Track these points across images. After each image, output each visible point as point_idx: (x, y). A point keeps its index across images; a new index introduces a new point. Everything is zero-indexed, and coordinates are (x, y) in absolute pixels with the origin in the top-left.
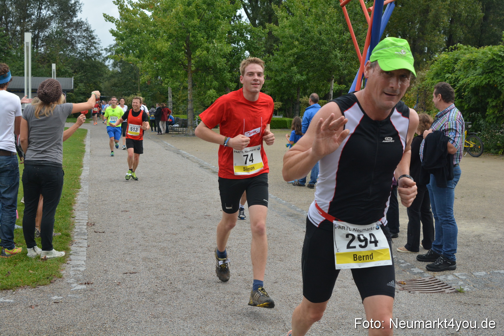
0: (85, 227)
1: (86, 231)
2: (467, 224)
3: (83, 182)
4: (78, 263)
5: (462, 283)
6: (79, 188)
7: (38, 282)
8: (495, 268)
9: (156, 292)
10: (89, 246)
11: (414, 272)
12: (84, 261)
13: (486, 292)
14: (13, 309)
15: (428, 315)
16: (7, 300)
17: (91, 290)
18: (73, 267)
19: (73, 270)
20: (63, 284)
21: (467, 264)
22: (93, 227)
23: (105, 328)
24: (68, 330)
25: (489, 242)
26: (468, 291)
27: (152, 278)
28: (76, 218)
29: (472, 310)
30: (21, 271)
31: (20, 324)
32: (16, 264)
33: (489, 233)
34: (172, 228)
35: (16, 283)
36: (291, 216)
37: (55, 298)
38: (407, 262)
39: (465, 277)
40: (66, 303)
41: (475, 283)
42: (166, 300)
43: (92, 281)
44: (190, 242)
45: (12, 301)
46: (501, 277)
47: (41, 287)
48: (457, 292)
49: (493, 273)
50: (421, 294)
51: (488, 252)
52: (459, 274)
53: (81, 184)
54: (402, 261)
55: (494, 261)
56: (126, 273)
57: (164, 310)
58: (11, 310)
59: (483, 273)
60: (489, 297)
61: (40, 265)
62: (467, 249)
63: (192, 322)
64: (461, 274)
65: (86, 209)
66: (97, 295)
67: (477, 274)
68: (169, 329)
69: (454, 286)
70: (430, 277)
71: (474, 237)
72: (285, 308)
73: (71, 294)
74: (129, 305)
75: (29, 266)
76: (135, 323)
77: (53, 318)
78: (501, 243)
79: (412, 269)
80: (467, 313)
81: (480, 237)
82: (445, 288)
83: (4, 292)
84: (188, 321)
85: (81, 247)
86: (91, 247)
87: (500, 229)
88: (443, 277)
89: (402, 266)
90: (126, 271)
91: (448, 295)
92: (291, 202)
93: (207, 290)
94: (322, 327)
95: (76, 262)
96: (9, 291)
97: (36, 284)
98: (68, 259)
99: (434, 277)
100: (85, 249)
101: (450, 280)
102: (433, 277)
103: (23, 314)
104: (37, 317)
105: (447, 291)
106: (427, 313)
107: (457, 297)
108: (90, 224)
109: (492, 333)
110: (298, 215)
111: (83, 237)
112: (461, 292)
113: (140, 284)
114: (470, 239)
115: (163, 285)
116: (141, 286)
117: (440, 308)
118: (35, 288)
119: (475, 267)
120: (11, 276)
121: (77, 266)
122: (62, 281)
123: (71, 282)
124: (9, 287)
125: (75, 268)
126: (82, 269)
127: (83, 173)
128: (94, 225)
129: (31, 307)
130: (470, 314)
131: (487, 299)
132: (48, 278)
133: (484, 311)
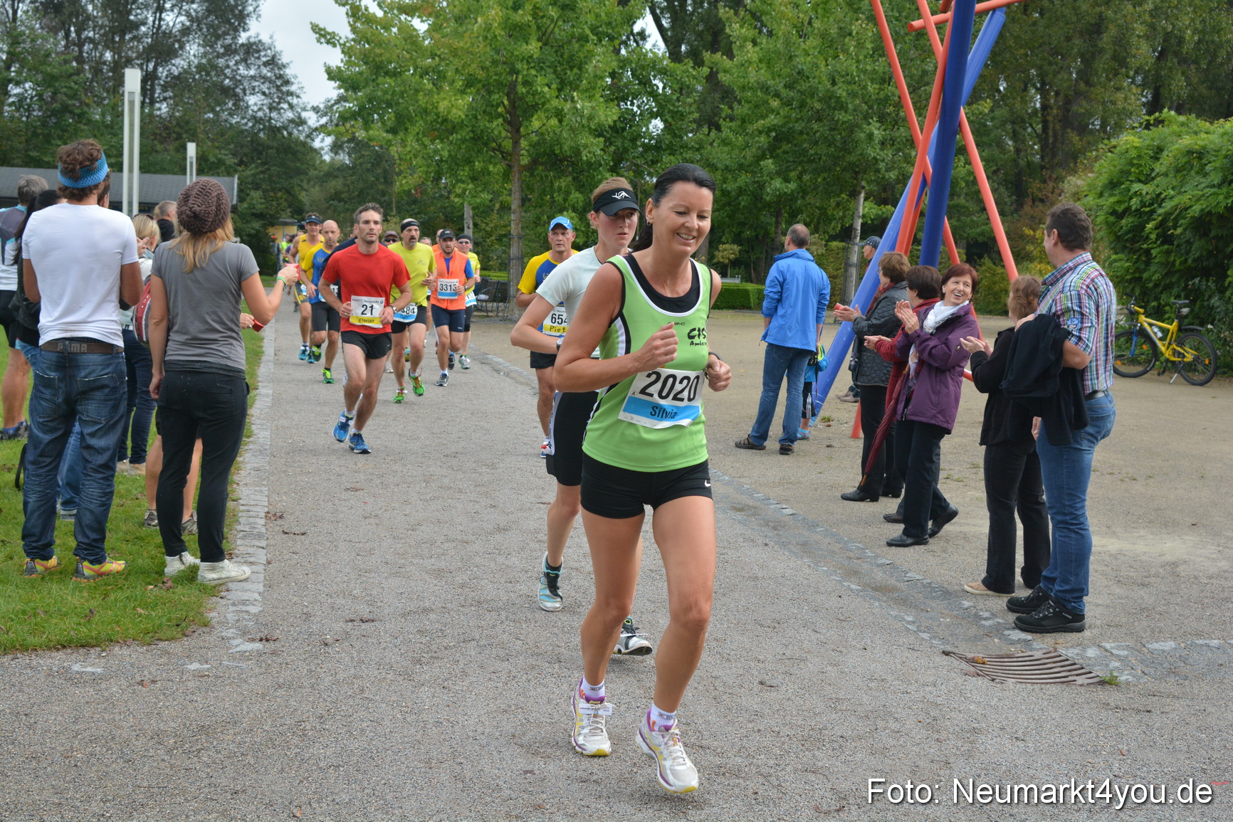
0: (262, 522)
1: (263, 530)
2: (1151, 537)
3: (258, 422)
4: (246, 596)
5: (1117, 664)
6: (249, 437)
7: (156, 632)
8: (1199, 634)
9: (419, 662)
10: (269, 563)
11: (1010, 639)
12: (260, 593)
13: (1170, 685)
14: (103, 686)
15: (1027, 728)
16: (89, 669)
17: (274, 653)
18: (234, 604)
19: (233, 612)
20: (211, 639)
21: (1136, 624)
22: (279, 522)
23: (304, 730)
24: (222, 732)
25: (1196, 578)
26: (1128, 683)
27: (409, 633)
28: (241, 502)
29: (1128, 723)
30: (119, 609)
31: (117, 718)
32: (106, 595)
33: (1199, 559)
34: (461, 528)
35: (108, 634)
36: (741, 510)
37: (194, 666)
38: (996, 617)
39: (1126, 653)
40: (217, 677)
41: (1147, 666)
42: (439, 678)
43: (277, 634)
44: (500, 559)
45: (99, 670)
46: (1209, 654)
47: (162, 644)
48: (1103, 683)
49: (1193, 645)
50: (1019, 685)
51: (1189, 600)
52: (1113, 645)
53: (254, 427)
54: (986, 615)
55: (1199, 619)
56: (352, 621)
57: (434, 697)
58: (98, 688)
59: (1169, 645)
60: (1174, 696)
61: (162, 598)
62: (1142, 593)
63: (495, 723)
64: (1118, 646)
65: (265, 483)
66: (287, 664)
67: (1156, 646)
68: (443, 737)
69: (1099, 672)
70: (1044, 651)
71: (1162, 566)
72: (703, 702)
73: (229, 661)
74: (356, 686)
75: (136, 600)
76: (369, 723)
77: (190, 707)
78: (1223, 582)
79: (1006, 632)
80: (1117, 727)
81: (1177, 566)
82: (1077, 675)
83: (82, 651)
84: (487, 723)
85: (252, 563)
86: (274, 565)
87: (1227, 550)
88: (1076, 651)
89: (984, 626)
90: (352, 617)
91: (1082, 690)
92: (742, 480)
93: (532, 661)
94: (783, 743)
95: (240, 594)
96: (92, 651)
97: (150, 637)
98: (224, 588)
99: (1056, 650)
100: (260, 568)
101: (1090, 659)
102: (1051, 649)
103: (125, 697)
104: (155, 703)
105: (1080, 680)
106: (1026, 724)
107: (1102, 694)
108: (274, 516)
109: (1166, 770)
110: (755, 508)
111: (258, 544)
112: (1110, 684)
113: (384, 645)
114: (1153, 571)
115: (434, 647)
116: (384, 649)
117: (1057, 716)
118: (149, 644)
119: (1153, 631)
120: (97, 618)
121: (244, 602)
122: (210, 633)
123: (230, 635)
124: (94, 642)
125: (240, 607)
126: (254, 610)
127: (257, 402)
128: (281, 517)
129: (141, 683)
130: (1123, 730)
131: (1168, 700)
132: (178, 625)
133: (1157, 725)
